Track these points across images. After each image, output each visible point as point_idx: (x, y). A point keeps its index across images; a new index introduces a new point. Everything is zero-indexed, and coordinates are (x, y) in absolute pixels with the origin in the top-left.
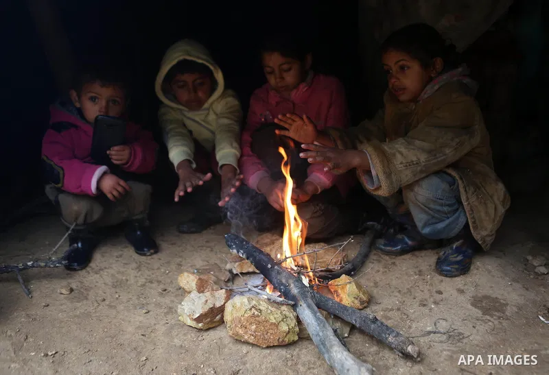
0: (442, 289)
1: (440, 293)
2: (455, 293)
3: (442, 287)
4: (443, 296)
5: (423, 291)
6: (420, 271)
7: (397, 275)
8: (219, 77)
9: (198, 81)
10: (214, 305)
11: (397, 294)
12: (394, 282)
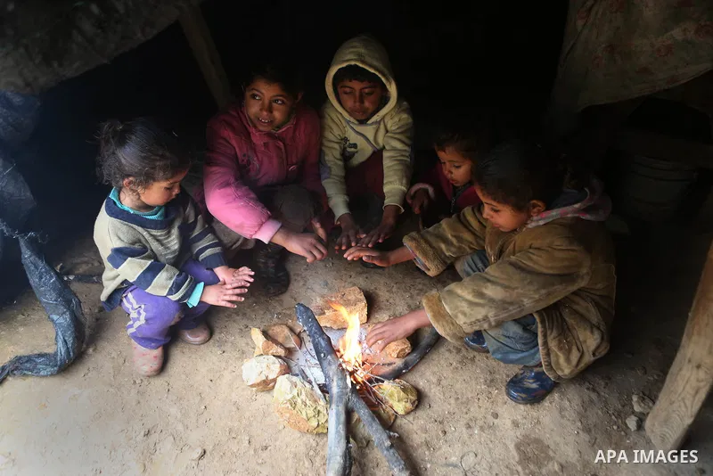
0: (500, 413)
1: (496, 416)
2: (508, 423)
3: (501, 410)
4: (496, 421)
5: (480, 407)
6: (492, 381)
7: (465, 378)
8: (393, 89)
9: (367, 90)
10: (267, 377)
11: (452, 401)
12: (458, 386)
